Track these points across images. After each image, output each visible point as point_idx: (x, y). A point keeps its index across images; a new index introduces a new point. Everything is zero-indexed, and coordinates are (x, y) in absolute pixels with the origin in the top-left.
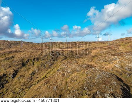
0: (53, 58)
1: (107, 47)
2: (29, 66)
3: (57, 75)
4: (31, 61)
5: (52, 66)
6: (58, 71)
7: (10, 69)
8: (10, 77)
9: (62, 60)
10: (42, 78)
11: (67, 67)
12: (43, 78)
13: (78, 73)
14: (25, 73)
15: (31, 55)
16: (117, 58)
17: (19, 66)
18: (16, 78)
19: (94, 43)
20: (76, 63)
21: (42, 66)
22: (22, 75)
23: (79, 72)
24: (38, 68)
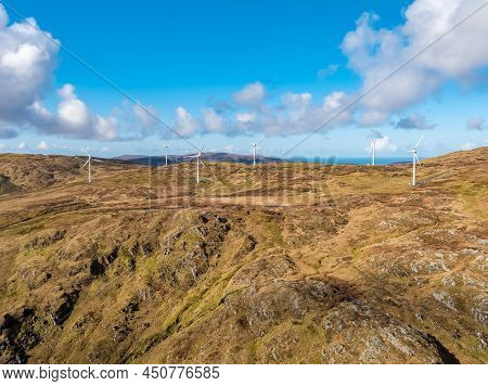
0: (204, 246)
1: (404, 199)
2: (117, 274)
3: (220, 324)
4: (126, 253)
5: (202, 276)
6: (222, 301)
7: (47, 286)
8: (50, 318)
9: (237, 256)
10: (165, 326)
11: (257, 289)
12: (169, 330)
13: (295, 323)
14: (103, 307)
15: (125, 228)
16: (442, 262)
17: (81, 275)
18: (70, 325)
19: (358, 174)
20: (290, 271)
21: (163, 277)
22: (91, 314)
23: (299, 317)
24: (149, 284)
